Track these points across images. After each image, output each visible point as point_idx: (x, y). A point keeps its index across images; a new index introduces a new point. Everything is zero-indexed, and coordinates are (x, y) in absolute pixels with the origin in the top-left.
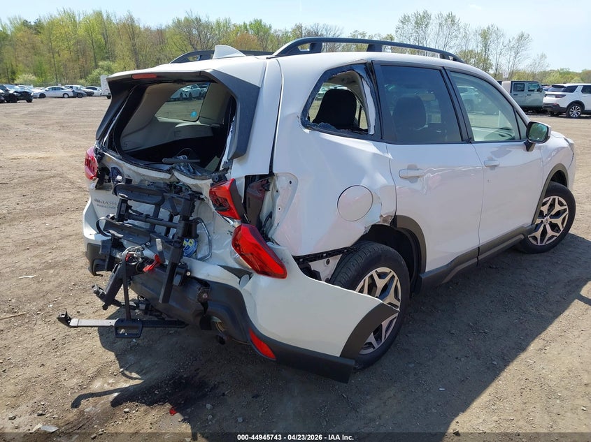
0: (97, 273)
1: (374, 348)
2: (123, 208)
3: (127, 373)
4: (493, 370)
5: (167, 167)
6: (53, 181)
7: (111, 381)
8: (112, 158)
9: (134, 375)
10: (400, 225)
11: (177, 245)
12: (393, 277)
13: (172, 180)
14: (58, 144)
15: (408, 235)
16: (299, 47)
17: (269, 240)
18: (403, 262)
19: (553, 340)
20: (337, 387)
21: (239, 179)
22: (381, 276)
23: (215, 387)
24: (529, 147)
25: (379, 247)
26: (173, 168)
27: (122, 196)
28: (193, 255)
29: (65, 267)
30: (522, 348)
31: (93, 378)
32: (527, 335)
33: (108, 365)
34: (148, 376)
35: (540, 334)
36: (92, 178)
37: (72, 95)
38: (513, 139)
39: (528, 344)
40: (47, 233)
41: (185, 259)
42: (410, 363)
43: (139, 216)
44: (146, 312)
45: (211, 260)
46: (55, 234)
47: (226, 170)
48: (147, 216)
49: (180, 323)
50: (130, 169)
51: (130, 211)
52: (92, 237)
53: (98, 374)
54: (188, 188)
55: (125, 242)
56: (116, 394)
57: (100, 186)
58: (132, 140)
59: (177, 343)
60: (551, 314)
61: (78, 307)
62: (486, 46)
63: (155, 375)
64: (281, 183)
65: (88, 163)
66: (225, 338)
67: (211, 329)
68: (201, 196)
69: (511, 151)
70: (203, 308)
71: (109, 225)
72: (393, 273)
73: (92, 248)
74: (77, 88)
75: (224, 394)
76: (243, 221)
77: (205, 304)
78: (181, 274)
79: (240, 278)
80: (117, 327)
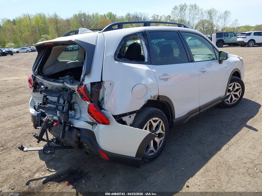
0: (37, 128)
1: (154, 152)
2: (45, 99)
3: (50, 169)
4: (206, 159)
5: (62, 81)
6: (21, 89)
7: (43, 173)
8: (39, 79)
9: (53, 170)
10: (161, 99)
11: (66, 114)
12: (160, 121)
13: (64, 86)
14: (24, 73)
15: (166, 104)
16: (113, 27)
17: (103, 109)
18: (164, 115)
19: (233, 144)
20: (138, 170)
21: (88, 84)
22: (155, 121)
23: (87, 173)
24: (220, 62)
25: (153, 109)
26: (64, 81)
27: (44, 94)
28: (74, 117)
29: (25, 126)
30: (219, 149)
31: (35, 173)
32: (222, 143)
33: (42, 167)
34: (59, 170)
35: (227, 142)
36: (31, 87)
37: (31, 51)
38: (213, 59)
39: (222, 147)
40: (18, 112)
41: (70, 120)
42: (170, 158)
43: (52, 102)
44: (56, 143)
45: (81, 119)
46: (21, 112)
47: (83, 80)
48: (55, 102)
49: (71, 147)
50: (47, 83)
51: (48, 101)
52: (33, 113)
53: (38, 171)
54: (70, 89)
55: (47, 114)
56: (45, 179)
57: (35, 90)
58: (48, 70)
59: (71, 156)
60: (232, 134)
61: (30, 143)
62: (211, 17)
63: (61, 170)
64: (106, 85)
65: (30, 81)
66: (89, 152)
67: (83, 149)
68: (75, 92)
69: (213, 64)
70: (78, 140)
71: (39, 107)
72: (160, 120)
73: (33, 117)
74: (33, 48)
75: (90, 176)
76: (91, 102)
77: (79, 138)
78: (68, 126)
79: (93, 126)
80: (44, 150)
